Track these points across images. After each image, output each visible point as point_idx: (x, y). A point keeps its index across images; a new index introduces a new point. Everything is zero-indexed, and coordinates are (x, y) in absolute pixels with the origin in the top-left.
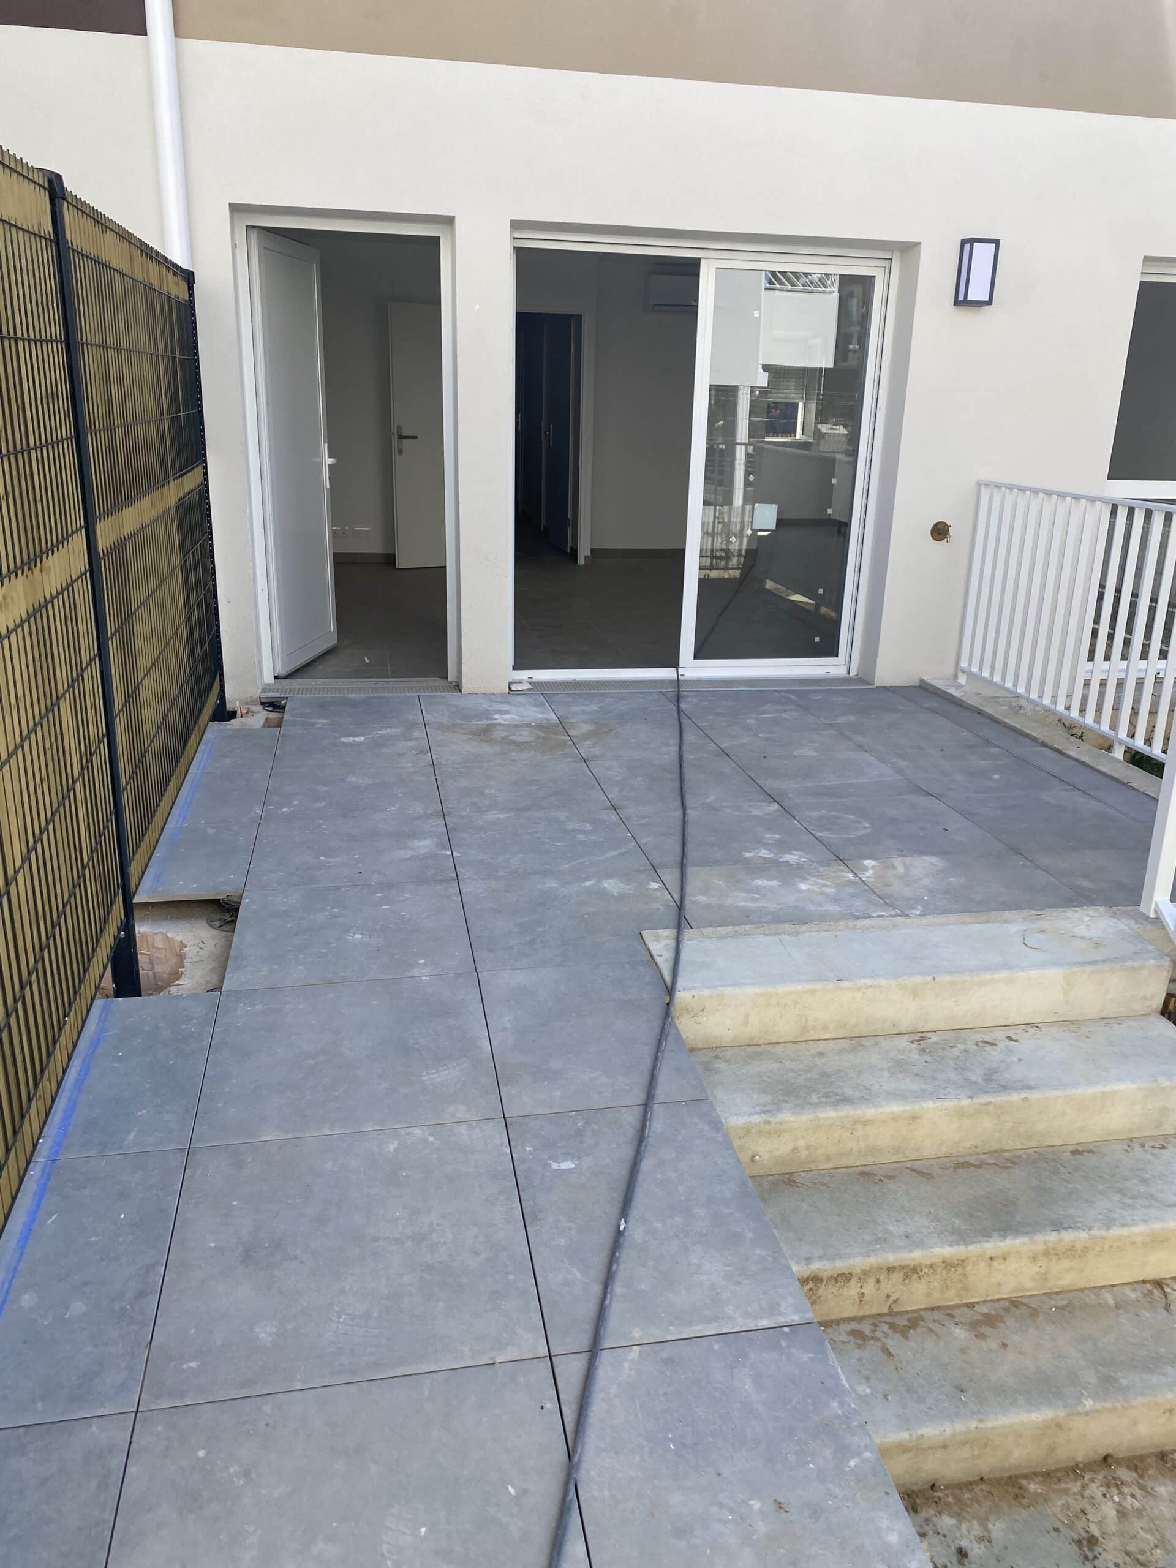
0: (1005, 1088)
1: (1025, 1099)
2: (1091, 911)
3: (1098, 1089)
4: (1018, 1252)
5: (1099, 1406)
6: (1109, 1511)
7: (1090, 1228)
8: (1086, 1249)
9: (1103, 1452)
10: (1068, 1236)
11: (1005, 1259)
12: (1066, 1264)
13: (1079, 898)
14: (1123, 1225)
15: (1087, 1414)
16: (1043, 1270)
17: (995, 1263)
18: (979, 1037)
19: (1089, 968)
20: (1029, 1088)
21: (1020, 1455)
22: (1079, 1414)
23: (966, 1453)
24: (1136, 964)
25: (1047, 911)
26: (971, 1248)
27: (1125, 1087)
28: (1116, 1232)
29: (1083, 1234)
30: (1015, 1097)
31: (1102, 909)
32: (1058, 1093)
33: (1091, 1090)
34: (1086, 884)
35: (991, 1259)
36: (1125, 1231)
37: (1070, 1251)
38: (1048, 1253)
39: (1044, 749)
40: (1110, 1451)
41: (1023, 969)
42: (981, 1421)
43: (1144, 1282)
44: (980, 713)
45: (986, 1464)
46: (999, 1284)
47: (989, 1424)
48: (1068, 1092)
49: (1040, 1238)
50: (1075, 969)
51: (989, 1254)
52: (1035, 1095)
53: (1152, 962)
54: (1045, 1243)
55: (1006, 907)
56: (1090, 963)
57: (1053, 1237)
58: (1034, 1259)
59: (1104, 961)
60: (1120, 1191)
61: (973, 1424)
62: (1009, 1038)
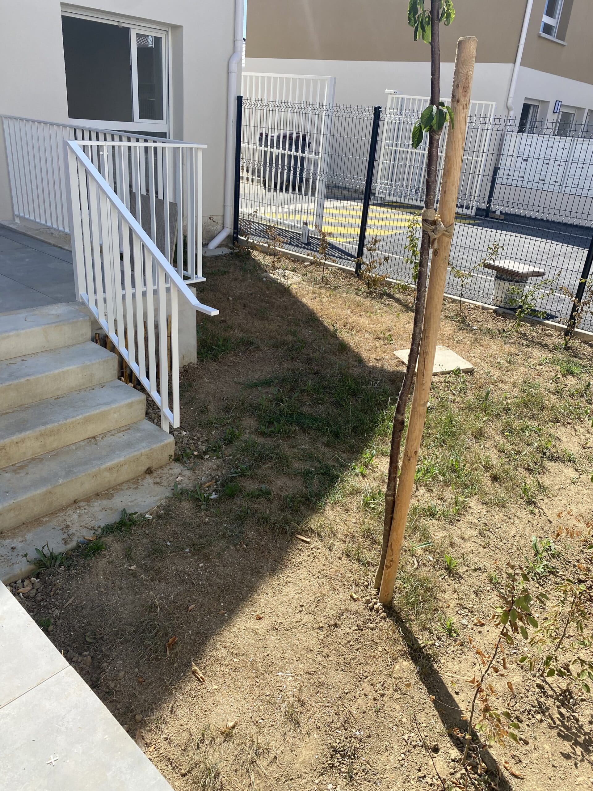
0: (17, 378)
1: (28, 380)
2: (59, 305)
3: (60, 370)
4: (29, 438)
5: (65, 481)
6: (75, 516)
7: (59, 421)
8: (59, 430)
9: (73, 499)
10: (49, 426)
11: (23, 442)
12: (52, 438)
13: (56, 301)
14: (73, 417)
15: (60, 485)
16: (43, 443)
17: (19, 445)
18: (8, 362)
19: (53, 325)
20: (29, 375)
21: (37, 509)
22: (57, 486)
23: (12, 514)
24: (75, 320)
25: (39, 307)
26: (6, 440)
27: (72, 367)
28: (70, 420)
29: (56, 424)
30: (23, 380)
31: (64, 304)
32: (42, 375)
33: (57, 371)
34: (59, 295)
35: (17, 443)
36: (74, 419)
37: (52, 432)
38: (42, 435)
39: (54, 247)
40: (76, 498)
41: (23, 329)
42: (15, 500)
43: (88, 438)
44: (25, 235)
45: (23, 517)
46: (25, 453)
47: (19, 500)
48: (47, 374)
49: (37, 430)
50: (47, 326)
51: (15, 441)
52: (32, 378)
53: (81, 319)
54: (40, 431)
55: (20, 308)
56: (54, 323)
57: (43, 428)
58: (37, 439)
59: (60, 321)
60: (73, 407)
61: (11, 502)
62: (23, 360)
